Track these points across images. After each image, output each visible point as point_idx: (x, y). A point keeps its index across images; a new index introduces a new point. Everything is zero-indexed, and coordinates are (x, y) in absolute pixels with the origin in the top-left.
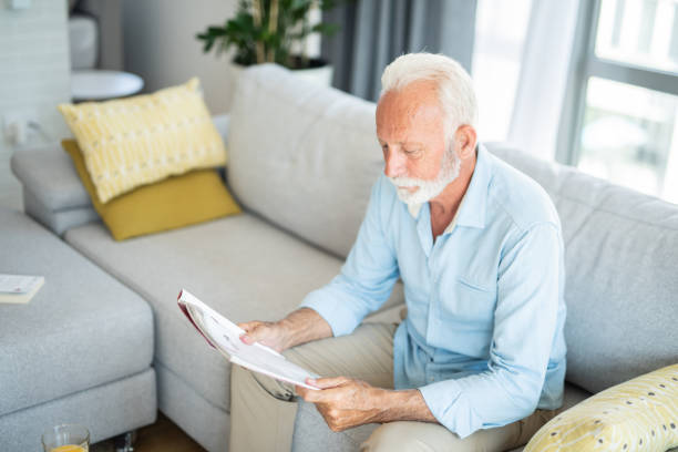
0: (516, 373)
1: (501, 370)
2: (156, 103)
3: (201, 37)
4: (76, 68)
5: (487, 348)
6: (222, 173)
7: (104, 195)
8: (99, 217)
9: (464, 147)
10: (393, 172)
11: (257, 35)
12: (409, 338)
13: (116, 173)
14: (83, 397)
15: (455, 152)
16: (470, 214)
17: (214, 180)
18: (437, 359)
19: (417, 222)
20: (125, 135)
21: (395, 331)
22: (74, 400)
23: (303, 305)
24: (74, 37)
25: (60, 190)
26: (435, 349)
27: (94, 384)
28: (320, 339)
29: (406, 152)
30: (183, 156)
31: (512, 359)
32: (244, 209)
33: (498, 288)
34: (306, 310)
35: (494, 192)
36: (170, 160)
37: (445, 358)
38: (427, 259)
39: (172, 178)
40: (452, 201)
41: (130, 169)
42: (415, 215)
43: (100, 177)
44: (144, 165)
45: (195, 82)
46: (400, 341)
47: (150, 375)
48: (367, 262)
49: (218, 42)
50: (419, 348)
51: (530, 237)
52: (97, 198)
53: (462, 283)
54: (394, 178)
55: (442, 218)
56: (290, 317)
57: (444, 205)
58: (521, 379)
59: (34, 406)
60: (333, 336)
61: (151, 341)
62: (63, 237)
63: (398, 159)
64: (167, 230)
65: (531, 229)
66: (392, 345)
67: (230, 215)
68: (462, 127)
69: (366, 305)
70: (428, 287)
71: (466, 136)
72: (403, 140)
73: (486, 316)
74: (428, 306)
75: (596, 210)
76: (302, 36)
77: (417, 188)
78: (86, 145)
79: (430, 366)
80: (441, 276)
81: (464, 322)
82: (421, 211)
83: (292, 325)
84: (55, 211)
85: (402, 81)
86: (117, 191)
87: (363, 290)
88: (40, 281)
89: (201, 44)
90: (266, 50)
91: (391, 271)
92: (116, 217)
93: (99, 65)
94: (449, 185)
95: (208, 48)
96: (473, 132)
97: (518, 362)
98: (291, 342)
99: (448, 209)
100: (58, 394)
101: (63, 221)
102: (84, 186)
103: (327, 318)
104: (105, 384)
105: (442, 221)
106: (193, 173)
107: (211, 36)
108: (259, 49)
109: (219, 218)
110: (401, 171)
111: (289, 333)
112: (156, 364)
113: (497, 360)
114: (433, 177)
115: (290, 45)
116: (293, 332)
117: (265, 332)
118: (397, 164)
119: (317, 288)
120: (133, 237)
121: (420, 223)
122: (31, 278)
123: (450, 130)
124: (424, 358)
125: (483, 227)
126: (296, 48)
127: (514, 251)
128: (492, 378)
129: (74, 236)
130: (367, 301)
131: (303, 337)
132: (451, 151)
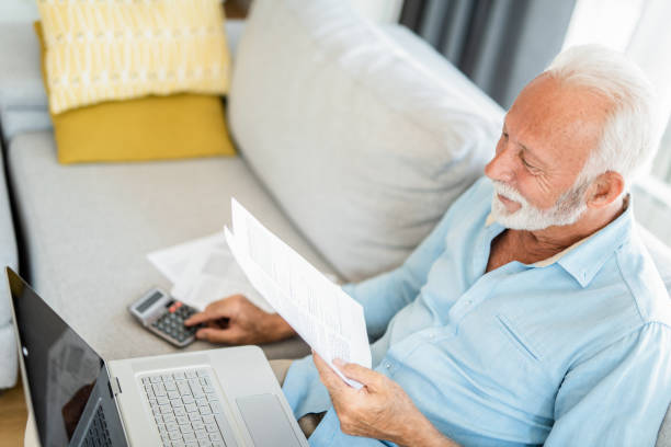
6: (223, 101)
7: (58, 105)
9: (599, 195)
13: (78, 80)
20: (99, 35)
29: (523, 161)
30: (172, 74)
32: (237, 151)
39: (152, 97)
41: (95, 78)
43: (57, 80)
44: (115, 77)
63: (510, 162)
64: (128, 161)
67: (217, 156)
68: (610, 173)
71: (609, 184)
72: (528, 146)
77: (519, 206)
78: (49, 36)
86: (74, 102)
96: (620, 185)
109: (202, 157)
118: (506, 168)
120: (82, 163)
132: (577, 192)
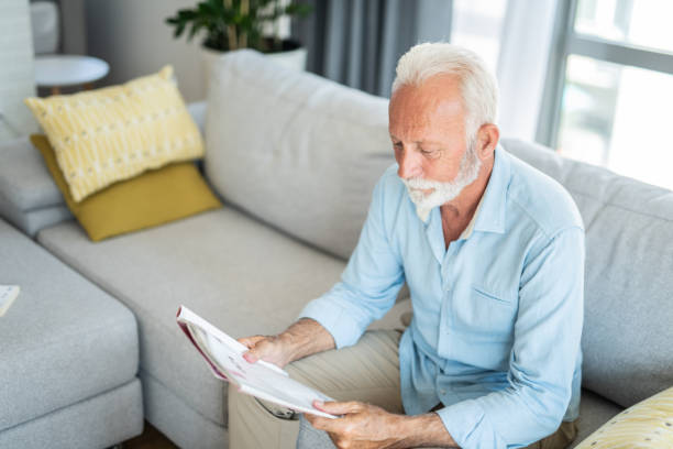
0: (542, 391)
1: (525, 388)
2: (129, 94)
3: (171, 21)
4: (40, 54)
5: (505, 362)
6: (200, 166)
7: (78, 194)
8: (72, 216)
9: (485, 147)
10: (407, 172)
11: (228, 17)
12: (415, 346)
13: (90, 170)
14: (66, 414)
15: (475, 154)
16: (488, 219)
17: (192, 172)
18: (447, 370)
19: (426, 227)
20: (98, 129)
21: (399, 339)
22: (57, 418)
23: (302, 315)
24: (36, 20)
25: (31, 189)
26: (446, 360)
27: (77, 400)
28: (322, 352)
29: (423, 152)
30: (160, 149)
31: (537, 375)
32: (224, 202)
33: (519, 298)
34: (306, 321)
35: (514, 195)
36: (146, 154)
37: (457, 370)
38: (440, 267)
39: (149, 172)
40: (468, 204)
41: (104, 165)
42: (425, 218)
43: (73, 175)
44: (119, 161)
45: (168, 71)
46: (406, 350)
47: (136, 385)
48: (370, 269)
49: (189, 26)
50: (427, 357)
51: (557, 243)
52: (71, 197)
53: (478, 292)
54: (408, 179)
55: (456, 222)
56: (291, 328)
57: (459, 208)
58: (548, 397)
59: (14, 427)
60: (335, 348)
61: (136, 351)
62: (35, 239)
63: (413, 158)
64: (145, 228)
65: (559, 235)
66: (398, 355)
67: (210, 210)
68: (484, 126)
69: (370, 314)
70: (440, 295)
71: (488, 136)
72: (420, 140)
73: (505, 327)
74: (439, 315)
75: (606, 205)
76: (274, 17)
77: (433, 190)
78: (57, 141)
79: (440, 378)
80: (455, 284)
81: (479, 333)
82: (431, 214)
83: (293, 338)
84: (27, 211)
85: (421, 75)
86: (91, 189)
87: (365, 299)
88: (16, 290)
89: (172, 29)
90: (238, 33)
91: (396, 278)
92: (91, 216)
93: (62, 49)
94: (466, 188)
95: (178, 33)
96: (496, 132)
97: (544, 378)
98: (293, 356)
99: (463, 213)
100: (39, 413)
101: (34, 221)
102: (57, 184)
103: (329, 329)
104: (88, 399)
105: (455, 225)
106: (170, 166)
107: (182, 20)
108: (231, 32)
109: (199, 213)
110: (417, 171)
111: (291, 347)
112: (142, 373)
113: (519, 375)
114: (450, 179)
115: (262, 27)
116: (296, 345)
117: (269, 348)
118: (413, 165)
119: (317, 296)
120: (110, 237)
121: (431, 227)
122: (6, 287)
123: (472, 130)
124: (433, 369)
125: (503, 232)
126: (268, 29)
127: (540, 258)
128: (515, 396)
129: (46, 237)
130: (371, 311)
131: (305, 350)
132: (471, 151)
